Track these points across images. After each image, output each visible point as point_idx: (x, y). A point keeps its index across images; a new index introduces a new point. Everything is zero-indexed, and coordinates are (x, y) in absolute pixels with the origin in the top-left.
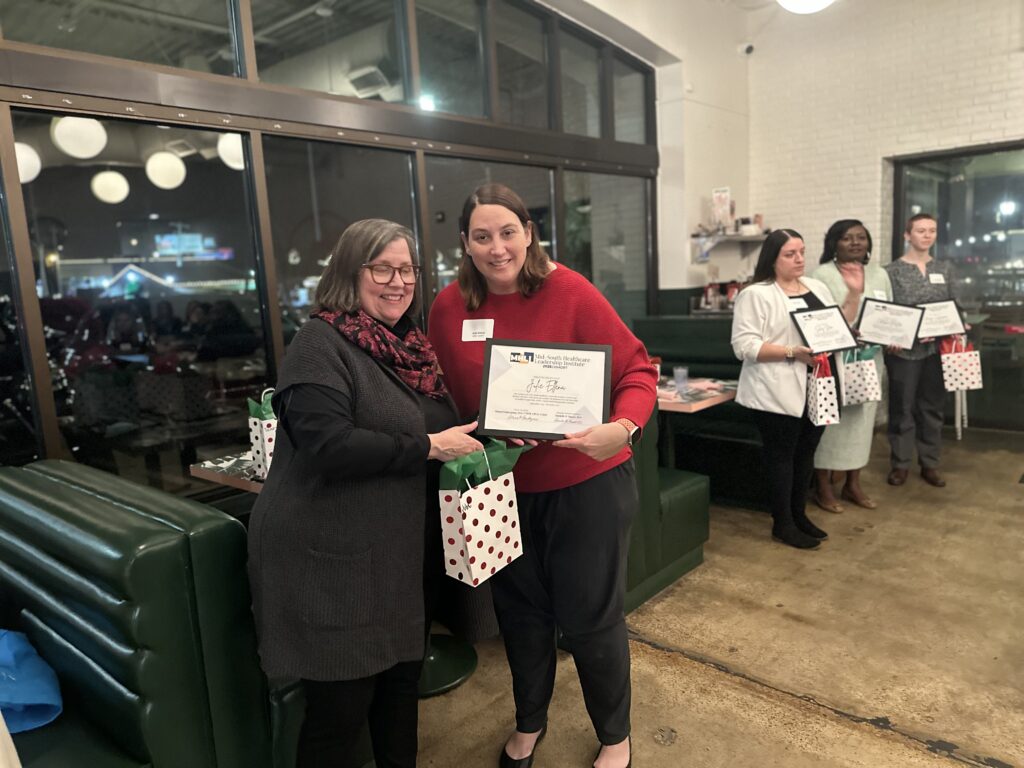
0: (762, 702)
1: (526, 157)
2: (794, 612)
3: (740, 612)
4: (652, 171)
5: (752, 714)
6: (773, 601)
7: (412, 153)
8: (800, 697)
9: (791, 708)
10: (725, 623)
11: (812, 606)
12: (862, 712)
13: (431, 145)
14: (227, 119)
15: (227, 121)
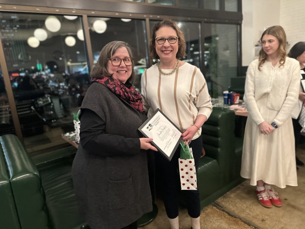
1: (189, 19)
2: (293, 203)
4: (240, 22)
6: (283, 197)
7: (145, 20)
11: (300, 202)
13: (151, 16)
14: (74, 11)
15: (74, 12)
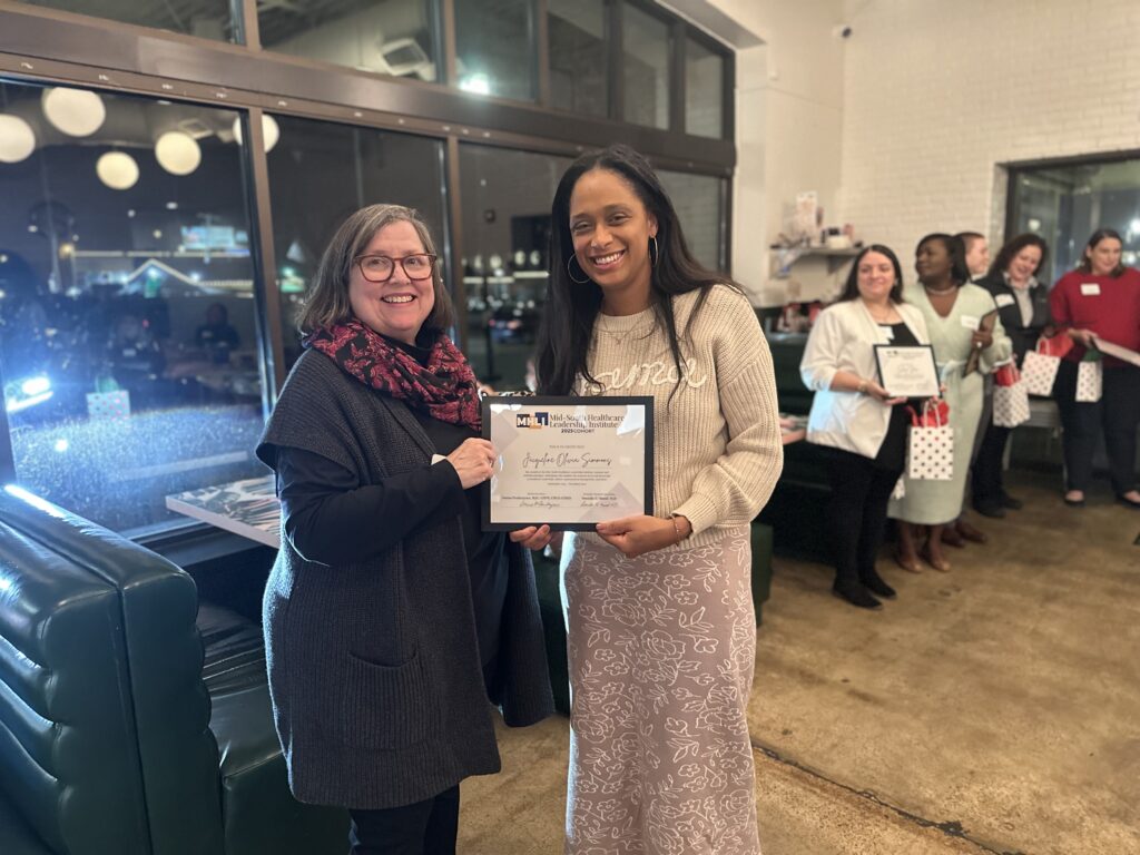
0: (814, 798)
2: (862, 688)
3: (799, 687)
4: (728, 170)
5: (802, 811)
6: (837, 676)
8: (859, 793)
9: (849, 805)
10: (780, 699)
11: (882, 684)
12: (931, 813)
13: (466, 131)
14: (222, 92)
15: (222, 96)
